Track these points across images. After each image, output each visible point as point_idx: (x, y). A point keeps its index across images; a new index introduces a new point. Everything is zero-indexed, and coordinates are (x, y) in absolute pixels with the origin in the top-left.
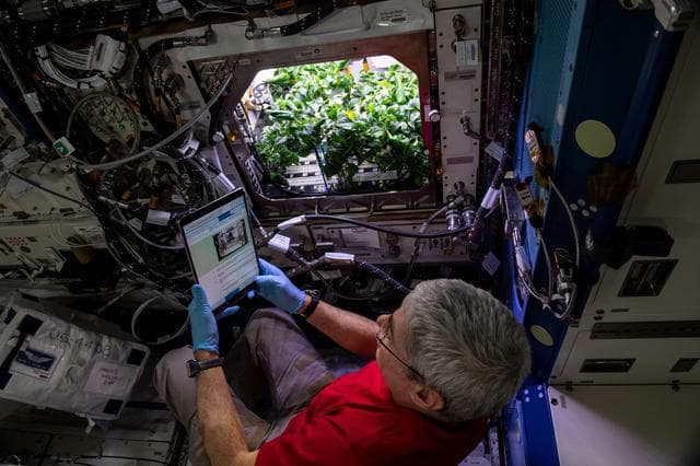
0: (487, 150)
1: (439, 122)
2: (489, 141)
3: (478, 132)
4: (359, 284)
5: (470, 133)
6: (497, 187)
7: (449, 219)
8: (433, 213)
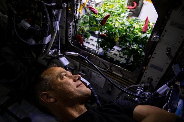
0: (173, 67)
1: (157, 42)
2: (175, 63)
3: (173, 56)
4: (89, 101)
5: (169, 54)
6: (169, 85)
7: (138, 91)
8: (131, 85)
